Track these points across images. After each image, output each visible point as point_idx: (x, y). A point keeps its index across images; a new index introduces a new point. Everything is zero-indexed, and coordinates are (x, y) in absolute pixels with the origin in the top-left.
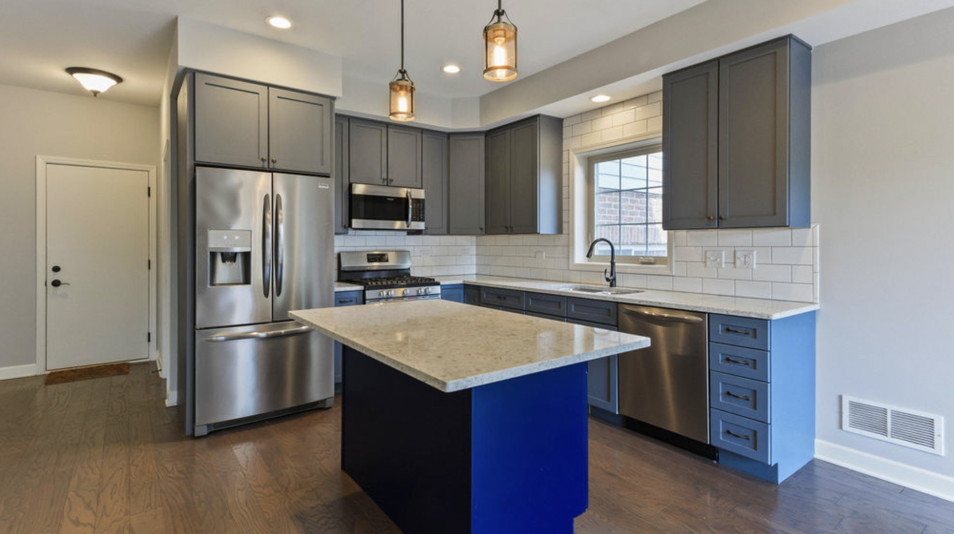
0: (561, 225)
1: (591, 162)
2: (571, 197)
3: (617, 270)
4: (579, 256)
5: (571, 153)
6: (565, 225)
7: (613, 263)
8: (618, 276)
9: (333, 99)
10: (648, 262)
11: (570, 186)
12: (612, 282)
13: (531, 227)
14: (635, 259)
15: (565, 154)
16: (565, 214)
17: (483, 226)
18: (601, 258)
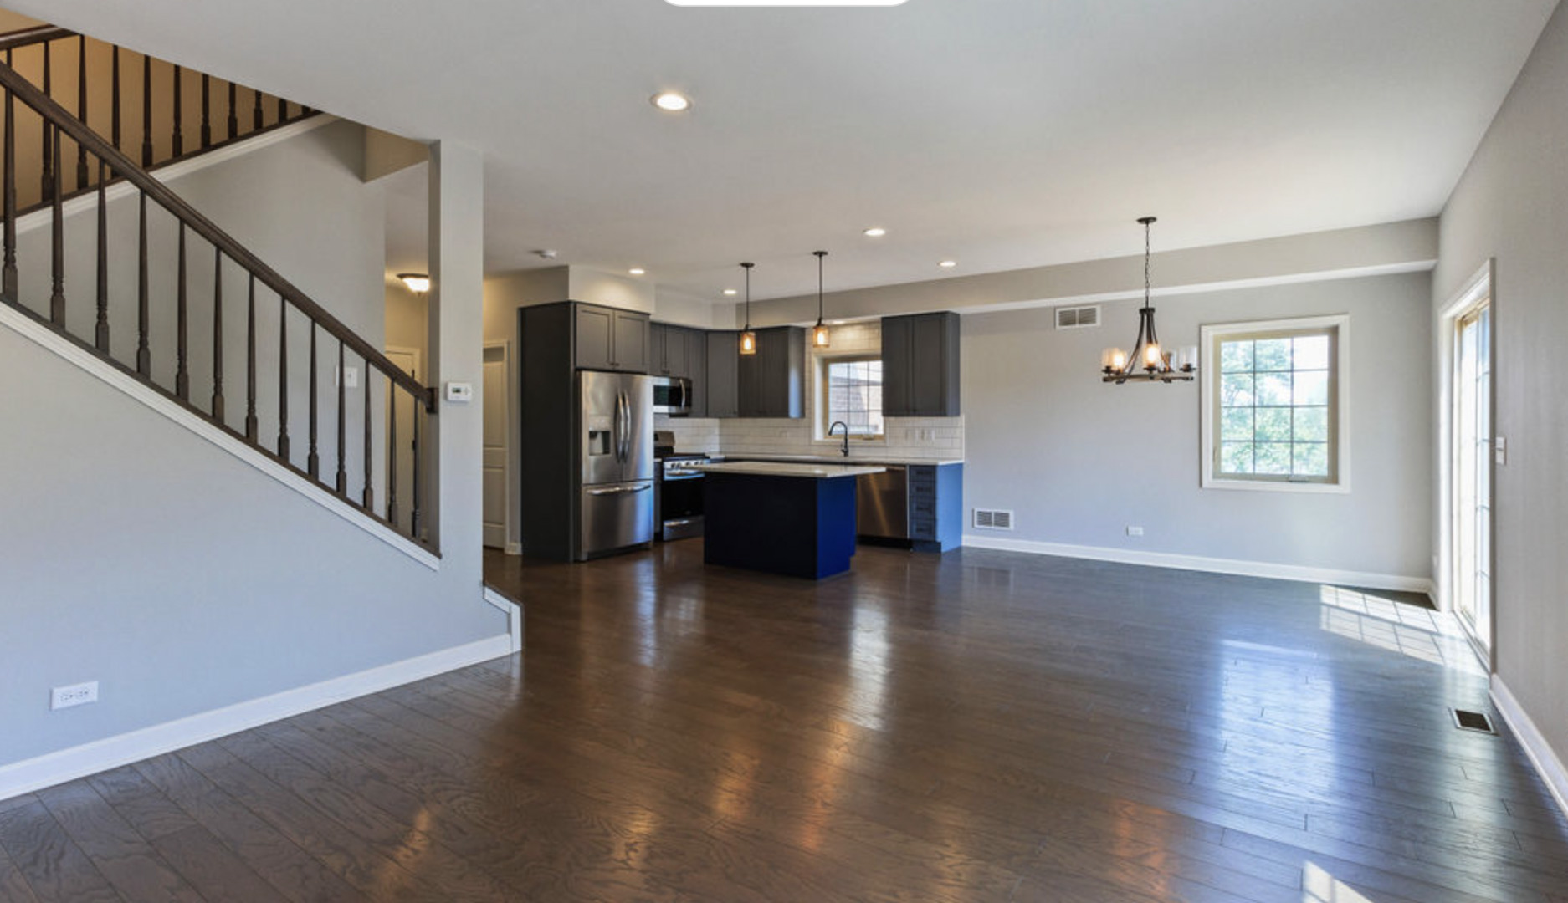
0: (803, 411)
1: (826, 362)
2: (811, 389)
3: (849, 444)
4: (819, 435)
5: (813, 355)
6: (807, 412)
7: (846, 440)
8: (850, 449)
9: (648, 314)
10: (869, 438)
11: (811, 380)
12: (846, 453)
13: (783, 412)
14: (860, 436)
15: (807, 356)
16: (807, 403)
17: (737, 410)
18: (838, 436)
